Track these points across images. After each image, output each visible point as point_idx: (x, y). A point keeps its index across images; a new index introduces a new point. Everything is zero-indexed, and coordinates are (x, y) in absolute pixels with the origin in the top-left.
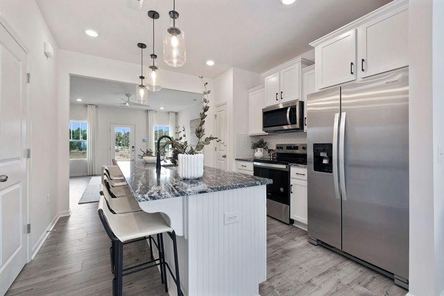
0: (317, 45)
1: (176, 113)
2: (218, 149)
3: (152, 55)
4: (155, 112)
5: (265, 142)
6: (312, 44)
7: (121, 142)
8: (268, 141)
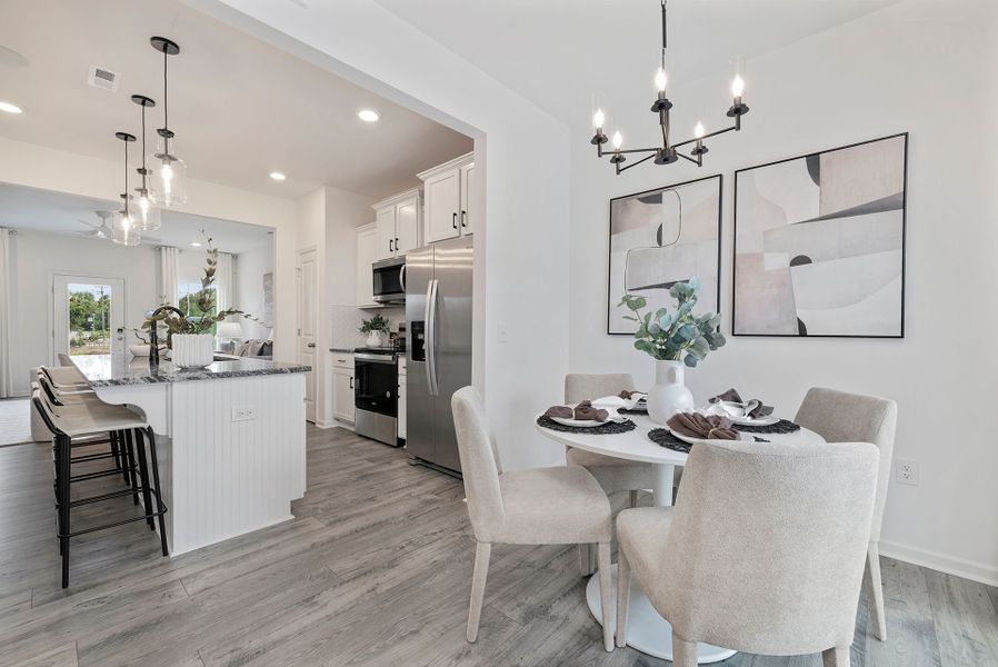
0: (427, 178)
1: (235, 257)
2: (303, 332)
3: (139, 170)
4: (180, 251)
5: (384, 319)
6: (421, 176)
7: (90, 320)
8: (390, 318)
